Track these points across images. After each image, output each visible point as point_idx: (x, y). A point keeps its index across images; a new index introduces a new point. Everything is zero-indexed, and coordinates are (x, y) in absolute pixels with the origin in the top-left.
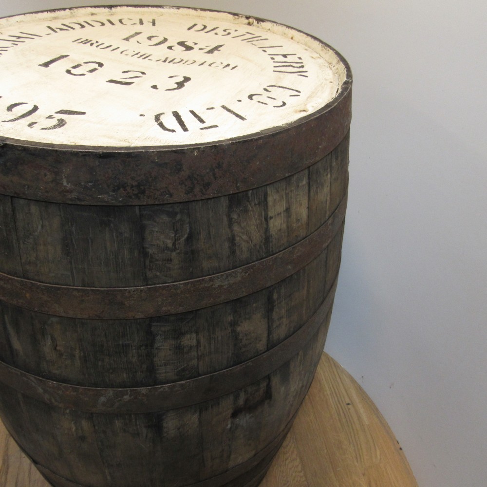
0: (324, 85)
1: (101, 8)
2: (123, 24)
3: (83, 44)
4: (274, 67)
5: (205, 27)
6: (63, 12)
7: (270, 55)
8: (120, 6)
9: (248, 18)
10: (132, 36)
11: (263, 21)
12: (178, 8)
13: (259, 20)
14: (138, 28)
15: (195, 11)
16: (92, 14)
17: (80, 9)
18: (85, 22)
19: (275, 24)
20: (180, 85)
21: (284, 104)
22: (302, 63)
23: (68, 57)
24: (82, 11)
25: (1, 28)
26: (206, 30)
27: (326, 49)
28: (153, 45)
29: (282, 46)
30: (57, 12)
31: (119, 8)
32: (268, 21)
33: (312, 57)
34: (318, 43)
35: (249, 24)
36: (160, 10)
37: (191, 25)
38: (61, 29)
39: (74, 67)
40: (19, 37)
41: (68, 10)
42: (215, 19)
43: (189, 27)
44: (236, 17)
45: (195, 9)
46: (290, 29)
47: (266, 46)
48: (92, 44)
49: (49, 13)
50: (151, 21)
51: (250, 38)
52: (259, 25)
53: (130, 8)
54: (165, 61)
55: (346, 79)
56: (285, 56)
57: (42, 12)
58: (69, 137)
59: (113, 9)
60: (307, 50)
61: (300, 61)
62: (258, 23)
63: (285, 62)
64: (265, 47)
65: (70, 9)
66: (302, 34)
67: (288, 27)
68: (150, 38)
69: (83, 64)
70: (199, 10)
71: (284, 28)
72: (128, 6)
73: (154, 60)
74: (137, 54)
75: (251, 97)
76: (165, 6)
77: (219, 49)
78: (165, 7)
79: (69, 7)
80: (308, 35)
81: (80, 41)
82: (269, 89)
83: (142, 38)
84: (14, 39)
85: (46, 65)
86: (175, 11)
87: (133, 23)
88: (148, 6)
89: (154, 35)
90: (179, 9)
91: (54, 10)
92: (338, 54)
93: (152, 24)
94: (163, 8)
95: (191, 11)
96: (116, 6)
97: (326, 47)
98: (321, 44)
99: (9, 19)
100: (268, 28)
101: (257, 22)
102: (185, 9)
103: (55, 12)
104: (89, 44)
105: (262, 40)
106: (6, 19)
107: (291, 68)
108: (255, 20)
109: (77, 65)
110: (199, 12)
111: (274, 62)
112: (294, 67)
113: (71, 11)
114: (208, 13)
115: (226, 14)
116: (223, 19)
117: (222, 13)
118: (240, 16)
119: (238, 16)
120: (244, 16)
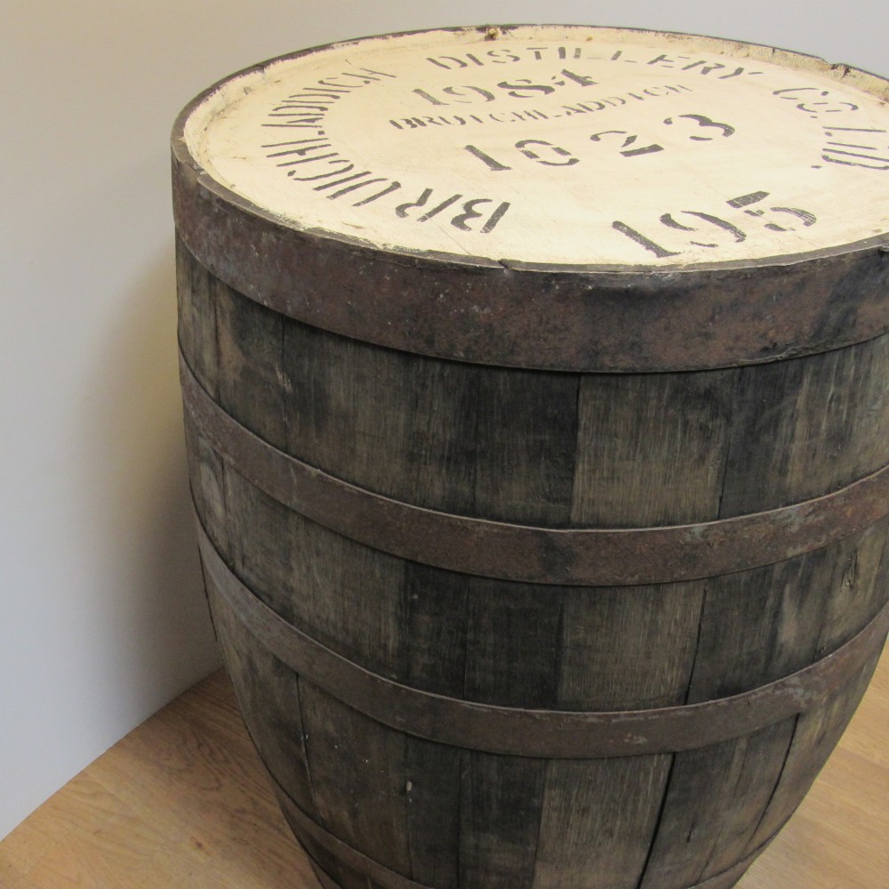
9: (482, 29)
11: (513, 27)
12: (356, 41)
13: (506, 28)
15: (385, 41)
32: (523, 25)
35: (489, 38)
45: (384, 37)
52: (508, 35)
62: (504, 33)
70: (391, 37)
86: (351, 48)
94: (333, 48)
101: (501, 32)
108: (498, 30)
110: (393, 41)
114: (406, 37)
115: (439, 32)
116: (436, 42)
117: (431, 33)
118: (466, 29)
119: (462, 30)
120: (473, 28)
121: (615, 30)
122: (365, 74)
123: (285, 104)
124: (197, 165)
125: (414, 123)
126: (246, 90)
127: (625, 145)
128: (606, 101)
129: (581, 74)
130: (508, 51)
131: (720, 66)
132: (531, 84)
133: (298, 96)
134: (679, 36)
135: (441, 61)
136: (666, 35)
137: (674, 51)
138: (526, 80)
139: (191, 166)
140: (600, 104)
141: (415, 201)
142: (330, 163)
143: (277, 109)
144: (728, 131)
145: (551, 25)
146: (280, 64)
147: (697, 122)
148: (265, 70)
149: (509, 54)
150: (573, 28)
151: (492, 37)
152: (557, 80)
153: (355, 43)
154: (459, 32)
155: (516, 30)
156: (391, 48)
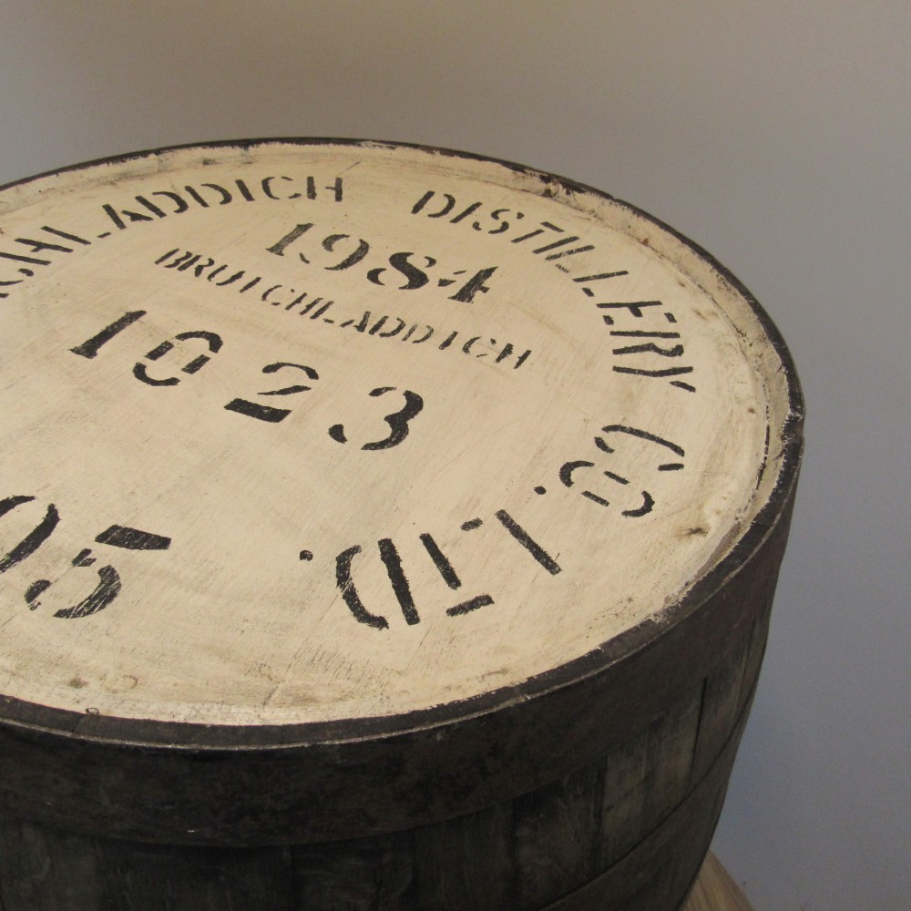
0: (738, 422)
1: (225, 148)
2: (271, 196)
3: (180, 269)
4: (616, 352)
5: (452, 202)
6: (141, 161)
7: (601, 306)
8: (267, 141)
9: (547, 178)
10: (290, 238)
11: (580, 188)
12: (393, 145)
13: (572, 187)
14: (305, 210)
15: (429, 156)
16: (206, 162)
17: (179, 150)
18: (189, 189)
19: (607, 202)
20: (399, 424)
21: (649, 504)
22: (676, 335)
23: (142, 319)
24: (184, 155)
25: (3, 213)
26: (454, 213)
27: (729, 290)
28: (335, 268)
29: (625, 273)
30: (128, 161)
31: (263, 146)
33: (699, 314)
34: (709, 267)
35: (547, 194)
36: (352, 149)
37: (421, 196)
38: (135, 217)
39: (154, 355)
40: (40, 246)
41: (152, 156)
42: (473, 177)
43: (416, 202)
44: (520, 174)
45: (429, 149)
46: (641, 219)
47: (591, 273)
48: (199, 270)
49: (111, 164)
50: (333, 185)
51: (553, 246)
52: (571, 198)
53: (288, 146)
54: (361, 328)
55: (789, 412)
56: (635, 309)
57: (97, 163)
58: (123, 650)
59: (251, 148)
60: (683, 285)
61: (671, 328)
62: (568, 193)
63: (638, 334)
64: (588, 279)
65: (158, 152)
66: (668, 235)
67: (639, 212)
68: (328, 243)
69: (175, 342)
70: (438, 153)
71: (628, 213)
72: (283, 140)
73: (339, 322)
74: (299, 301)
75: (566, 474)
76: (362, 140)
77: (486, 283)
78: (363, 144)
79: (154, 147)
80: (684, 240)
81: (171, 260)
82: (609, 438)
83: (309, 243)
84: (26, 251)
85: (89, 349)
86: (385, 152)
87: (293, 194)
88: (327, 141)
89: (339, 233)
90: (393, 148)
91: (121, 158)
92: (758, 309)
93: (334, 192)
94: (359, 145)
95: (421, 156)
96: (258, 141)
97: (729, 285)
98: (716, 273)
99: (21, 187)
100: (591, 208)
101: (565, 190)
102: (407, 149)
103: (123, 161)
104: (192, 269)
105: (579, 250)
106: (14, 188)
107: (651, 355)
108: (561, 187)
109: (161, 347)
110: (439, 159)
111: (613, 333)
112: (659, 351)
113: (161, 157)
114: (457, 160)
115: (497, 165)
116: (490, 176)
117: (488, 163)
118: (529, 172)
119: (525, 172)
120: (537, 174)
151: (549, 193)
153: (390, 148)
154: (520, 173)
155: (582, 195)
156: (434, 166)
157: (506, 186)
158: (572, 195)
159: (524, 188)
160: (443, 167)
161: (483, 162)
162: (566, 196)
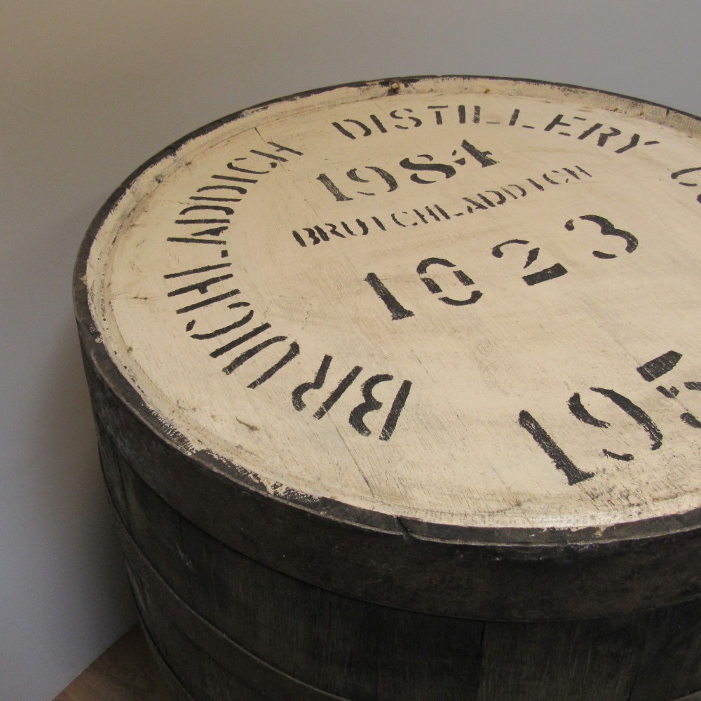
9: (385, 83)
11: (415, 79)
12: (264, 105)
13: (408, 81)
15: (293, 103)
27: (575, 92)
32: (424, 77)
35: (392, 93)
36: (238, 122)
39: (435, 289)
42: (331, 105)
45: (290, 98)
52: (410, 88)
62: (406, 86)
66: (502, 81)
67: (468, 77)
69: (425, 276)
70: (298, 98)
71: (460, 81)
76: (243, 111)
78: (245, 114)
85: (400, 311)
86: (260, 114)
90: (266, 108)
94: (243, 116)
95: (288, 105)
100: (429, 88)
101: (404, 84)
108: (400, 84)
110: (301, 102)
114: (314, 97)
115: (344, 89)
116: (342, 99)
117: (337, 90)
118: (370, 83)
119: (367, 85)
120: (377, 82)
121: (512, 82)
122: (272, 150)
123: (193, 203)
124: (94, 326)
125: (318, 235)
126: (158, 180)
127: (528, 264)
128: (507, 191)
129: (481, 148)
130: (410, 111)
131: (616, 132)
132: (433, 162)
133: (207, 188)
134: (574, 90)
135: (346, 126)
136: (562, 88)
137: (570, 107)
138: (427, 156)
139: (88, 326)
140: (500, 195)
141: (312, 379)
142: (231, 306)
143: (183, 212)
144: (632, 244)
145: (451, 76)
146: (192, 143)
147: (598, 228)
148: (177, 153)
149: (412, 115)
150: (472, 80)
151: (394, 92)
152: (458, 157)
153: (264, 108)
154: (363, 87)
155: (418, 83)
156: (300, 109)
157: (358, 101)
158: (410, 86)
159: (371, 96)
160: (306, 107)
161: (333, 91)
162: (406, 89)
